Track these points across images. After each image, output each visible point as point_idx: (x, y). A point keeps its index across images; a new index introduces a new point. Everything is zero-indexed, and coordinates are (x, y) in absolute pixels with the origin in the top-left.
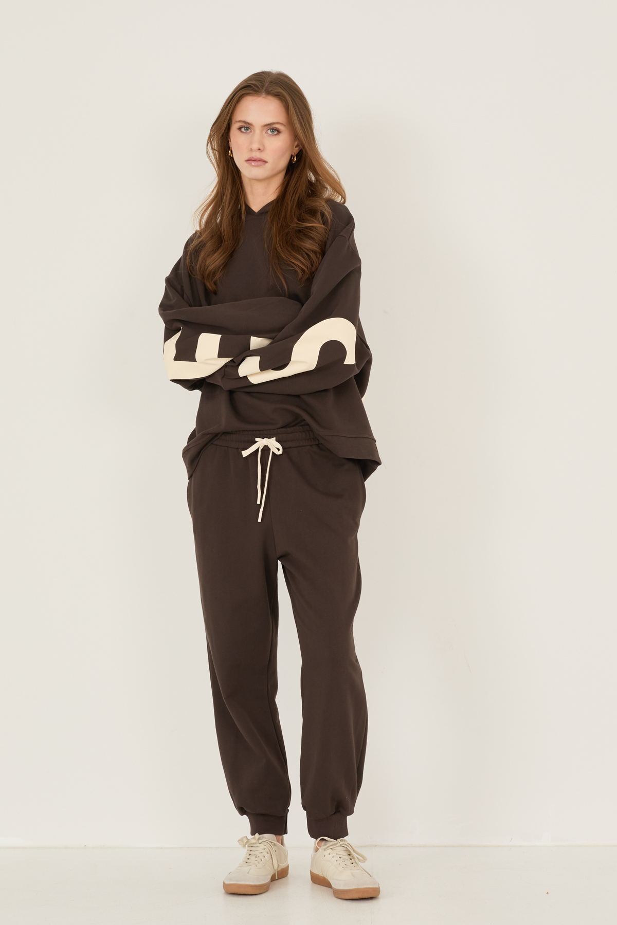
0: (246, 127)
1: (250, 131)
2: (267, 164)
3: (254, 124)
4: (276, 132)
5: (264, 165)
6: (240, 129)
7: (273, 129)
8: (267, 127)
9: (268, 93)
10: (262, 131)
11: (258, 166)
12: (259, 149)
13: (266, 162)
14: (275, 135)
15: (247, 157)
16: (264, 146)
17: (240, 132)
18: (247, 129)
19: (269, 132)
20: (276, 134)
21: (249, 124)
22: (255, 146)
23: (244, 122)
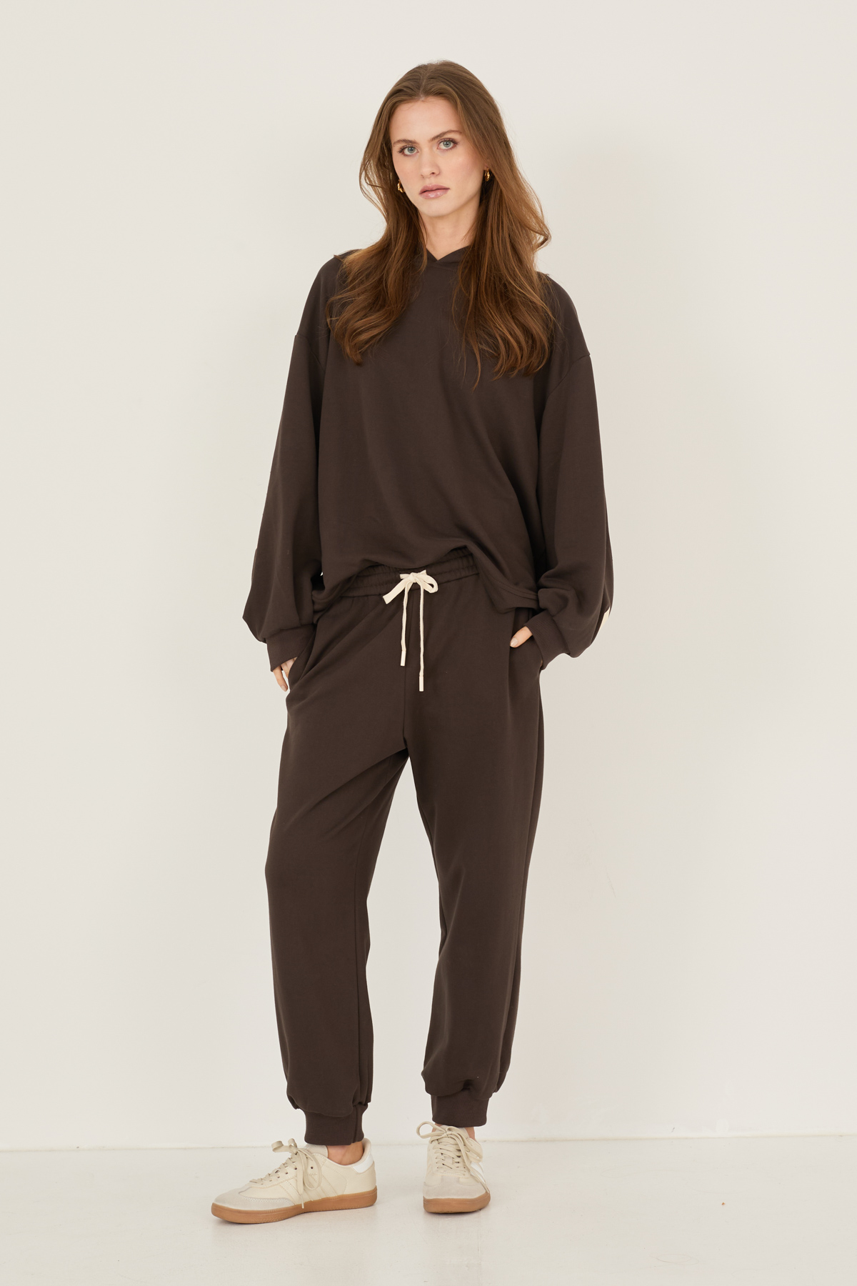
0: (411, 146)
1: (416, 151)
2: (449, 191)
3: (417, 140)
4: (452, 145)
5: (446, 193)
6: (402, 151)
7: (446, 141)
8: (437, 140)
9: (428, 93)
10: (431, 148)
11: (437, 197)
12: (433, 173)
13: (447, 189)
14: (450, 149)
15: (419, 188)
16: (438, 167)
17: (403, 156)
18: (412, 149)
19: (442, 146)
20: (453, 148)
21: (411, 142)
22: (427, 170)
23: (405, 141)
